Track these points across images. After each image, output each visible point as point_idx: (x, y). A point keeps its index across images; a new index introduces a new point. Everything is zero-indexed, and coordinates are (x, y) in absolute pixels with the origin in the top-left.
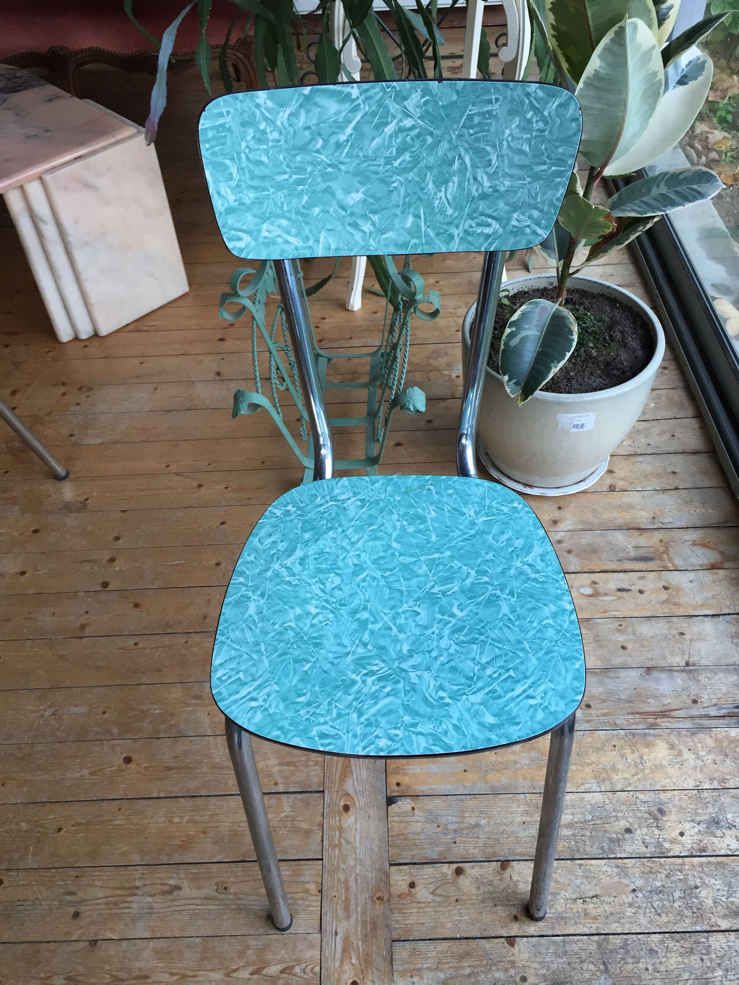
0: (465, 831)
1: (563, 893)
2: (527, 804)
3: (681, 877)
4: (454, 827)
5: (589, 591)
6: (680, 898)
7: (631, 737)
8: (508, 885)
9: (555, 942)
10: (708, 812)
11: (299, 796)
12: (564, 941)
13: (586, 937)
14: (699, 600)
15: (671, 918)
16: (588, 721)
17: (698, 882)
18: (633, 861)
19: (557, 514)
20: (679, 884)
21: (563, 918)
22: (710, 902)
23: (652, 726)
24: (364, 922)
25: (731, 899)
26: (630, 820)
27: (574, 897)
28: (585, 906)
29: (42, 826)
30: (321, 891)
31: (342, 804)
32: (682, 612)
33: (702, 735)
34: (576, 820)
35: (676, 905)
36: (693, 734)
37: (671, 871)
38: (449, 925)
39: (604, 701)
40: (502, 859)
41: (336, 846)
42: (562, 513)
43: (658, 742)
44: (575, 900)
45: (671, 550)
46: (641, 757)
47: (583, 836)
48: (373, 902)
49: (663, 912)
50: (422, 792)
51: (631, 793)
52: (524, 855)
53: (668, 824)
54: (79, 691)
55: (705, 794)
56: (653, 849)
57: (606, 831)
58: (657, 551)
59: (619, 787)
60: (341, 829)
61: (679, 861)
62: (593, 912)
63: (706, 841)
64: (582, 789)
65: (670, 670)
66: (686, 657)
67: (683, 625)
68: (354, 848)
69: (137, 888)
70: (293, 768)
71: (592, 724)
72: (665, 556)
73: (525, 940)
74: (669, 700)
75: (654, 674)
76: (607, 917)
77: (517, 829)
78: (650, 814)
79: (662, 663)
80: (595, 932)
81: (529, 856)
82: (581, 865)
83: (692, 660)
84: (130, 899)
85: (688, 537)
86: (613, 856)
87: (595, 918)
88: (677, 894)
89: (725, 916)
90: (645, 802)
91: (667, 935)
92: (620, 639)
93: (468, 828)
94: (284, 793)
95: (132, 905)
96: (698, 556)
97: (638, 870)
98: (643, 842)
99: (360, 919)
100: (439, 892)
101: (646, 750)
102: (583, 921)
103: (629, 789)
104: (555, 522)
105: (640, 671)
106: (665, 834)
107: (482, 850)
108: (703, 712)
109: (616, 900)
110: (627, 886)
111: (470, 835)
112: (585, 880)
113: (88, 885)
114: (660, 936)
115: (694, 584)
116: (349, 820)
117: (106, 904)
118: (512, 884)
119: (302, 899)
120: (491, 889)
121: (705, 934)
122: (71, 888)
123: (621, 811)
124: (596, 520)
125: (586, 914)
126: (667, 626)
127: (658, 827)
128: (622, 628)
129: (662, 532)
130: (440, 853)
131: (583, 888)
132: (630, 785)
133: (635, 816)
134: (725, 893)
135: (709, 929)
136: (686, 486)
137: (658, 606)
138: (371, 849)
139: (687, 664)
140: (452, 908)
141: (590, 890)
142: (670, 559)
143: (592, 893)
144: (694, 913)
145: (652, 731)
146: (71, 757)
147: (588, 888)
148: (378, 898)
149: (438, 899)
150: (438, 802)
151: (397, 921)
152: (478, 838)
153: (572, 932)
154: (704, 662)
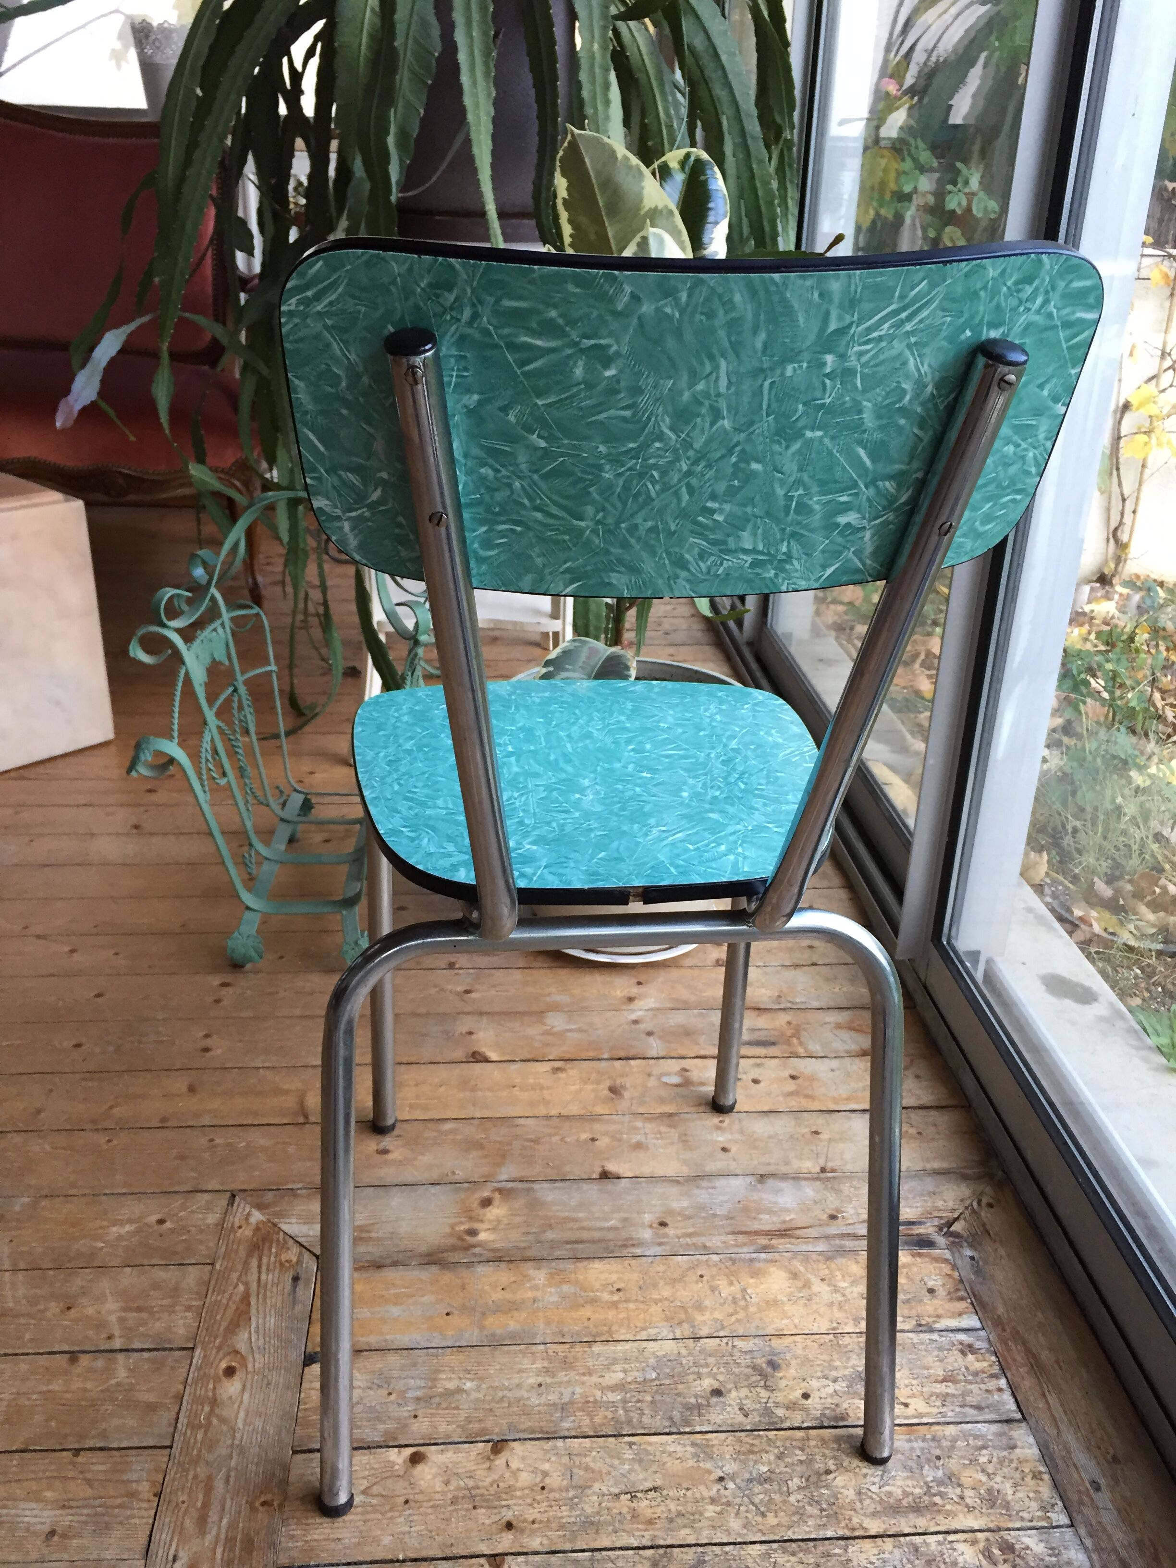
0: (437, 1400)
1: (596, 1486)
2: (549, 1359)
3: (803, 1458)
4: (419, 1393)
5: (676, 1080)
6: (800, 1488)
7: (729, 1263)
8: (502, 1476)
9: (576, 1561)
10: (850, 1364)
11: (146, 1355)
12: (591, 1559)
13: (631, 1552)
14: (843, 1091)
15: (783, 1518)
16: (660, 1244)
17: (831, 1464)
18: (722, 1436)
19: (634, 991)
20: (798, 1469)
21: (592, 1523)
22: (850, 1494)
23: (765, 1249)
24: (230, 1541)
25: (887, 1488)
26: (721, 1378)
27: (617, 1491)
28: (634, 1505)
30: (159, 1495)
31: (223, 1365)
32: (817, 1106)
33: (844, 1261)
34: (629, 1379)
35: (792, 1499)
36: (828, 1259)
37: (786, 1448)
38: (387, 1540)
39: (690, 1218)
40: (495, 1438)
41: (200, 1426)
42: (641, 989)
43: (772, 1269)
44: (617, 1496)
45: (804, 1033)
46: (744, 1290)
47: (639, 1401)
48: (253, 1509)
49: (769, 1510)
50: (368, 1344)
51: (725, 1340)
52: (533, 1432)
53: (783, 1383)
55: (847, 1340)
56: (757, 1419)
57: (679, 1395)
58: (782, 1034)
59: (704, 1332)
60: (214, 1402)
61: (800, 1434)
62: (649, 1513)
63: (845, 1405)
64: (643, 1335)
65: (796, 1178)
66: (822, 1162)
67: (819, 1122)
68: (233, 1430)
70: (144, 1315)
71: (668, 1248)
72: (795, 1041)
73: (521, 1559)
74: (793, 1216)
75: (771, 1182)
76: (671, 1521)
77: (526, 1395)
78: (754, 1368)
79: (784, 1169)
80: (649, 1544)
81: (542, 1432)
82: (631, 1444)
83: (830, 1165)
85: (828, 1019)
86: (687, 1429)
87: (650, 1522)
88: (795, 1483)
89: (874, 1514)
90: (746, 1352)
91: (775, 1546)
92: (720, 1139)
93: (441, 1395)
94: (121, 1351)
96: (844, 1042)
97: (730, 1448)
98: (741, 1409)
99: (223, 1536)
100: (375, 1490)
101: (751, 1281)
102: (627, 1527)
103: (722, 1334)
104: (631, 999)
105: (749, 1179)
106: (779, 1397)
107: (462, 1427)
108: (846, 1230)
109: (689, 1493)
110: (709, 1472)
111: (444, 1405)
112: (636, 1466)
114: (764, 1547)
115: (837, 1073)
116: (232, 1388)
118: (507, 1475)
119: (120, 1506)
120: (471, 1483)
121: (842, 1543)
123: (707, 1365)
124: (693, 998)
125: (635, 1516)
126: (793, 1123)
127: (766, 1387)
128: (725, 1124)
129: (792, 1013)
130: (386, 1432)
131: (633, 1477)
132: (723, 1328)
133: (730, 1372)
134: (877, 1480)
135: (848, 1533)
136: (827, 961)
137: (781, 1099)
138: (264, 1431)
139: (823, 1170)
140: (396, 1514)
141: (645, 1480)
142: (801, 1044)
143: (648, 1485)
144: (822, 1510)
145: (763, 1256)
147: (641, 1476)
148: (264, 1504)
149: (374, 1501)
150: (393, 1359)
151: (292, 1537)
152: (457, 1408)
153: (606, 1543)
154: (849, 1167)
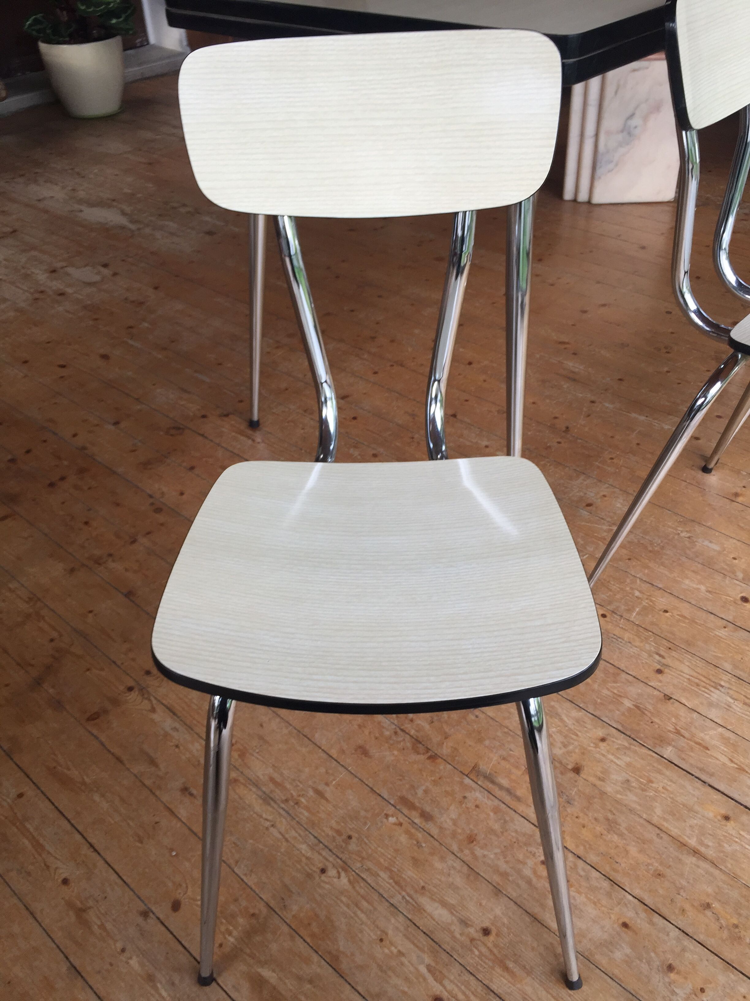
29: (651, 601)
54: (717, 534)
69: (722, 686)
84: (712, 689)
95: (712, 694)
113: (677, 659)
117: (689, 679)
122: (662, 653)
146: (693, 571)
